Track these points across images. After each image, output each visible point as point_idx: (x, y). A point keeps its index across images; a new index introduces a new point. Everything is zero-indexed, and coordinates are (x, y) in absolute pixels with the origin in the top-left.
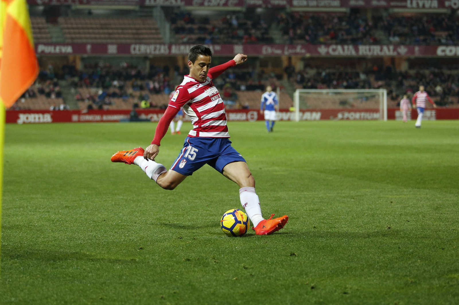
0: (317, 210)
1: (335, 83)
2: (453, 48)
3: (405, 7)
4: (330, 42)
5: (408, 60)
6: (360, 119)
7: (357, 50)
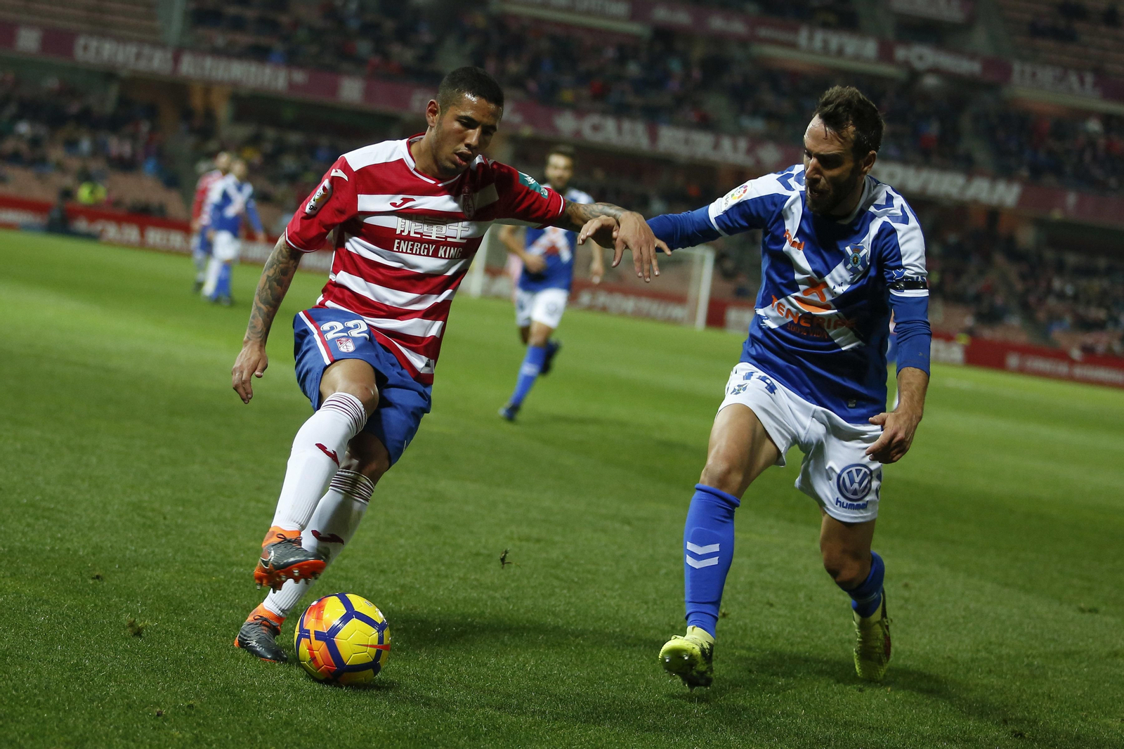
0: (538, 541)
3: (793, 45)
4: (587, 105)
6: (638, 314)
7: (653, 136)
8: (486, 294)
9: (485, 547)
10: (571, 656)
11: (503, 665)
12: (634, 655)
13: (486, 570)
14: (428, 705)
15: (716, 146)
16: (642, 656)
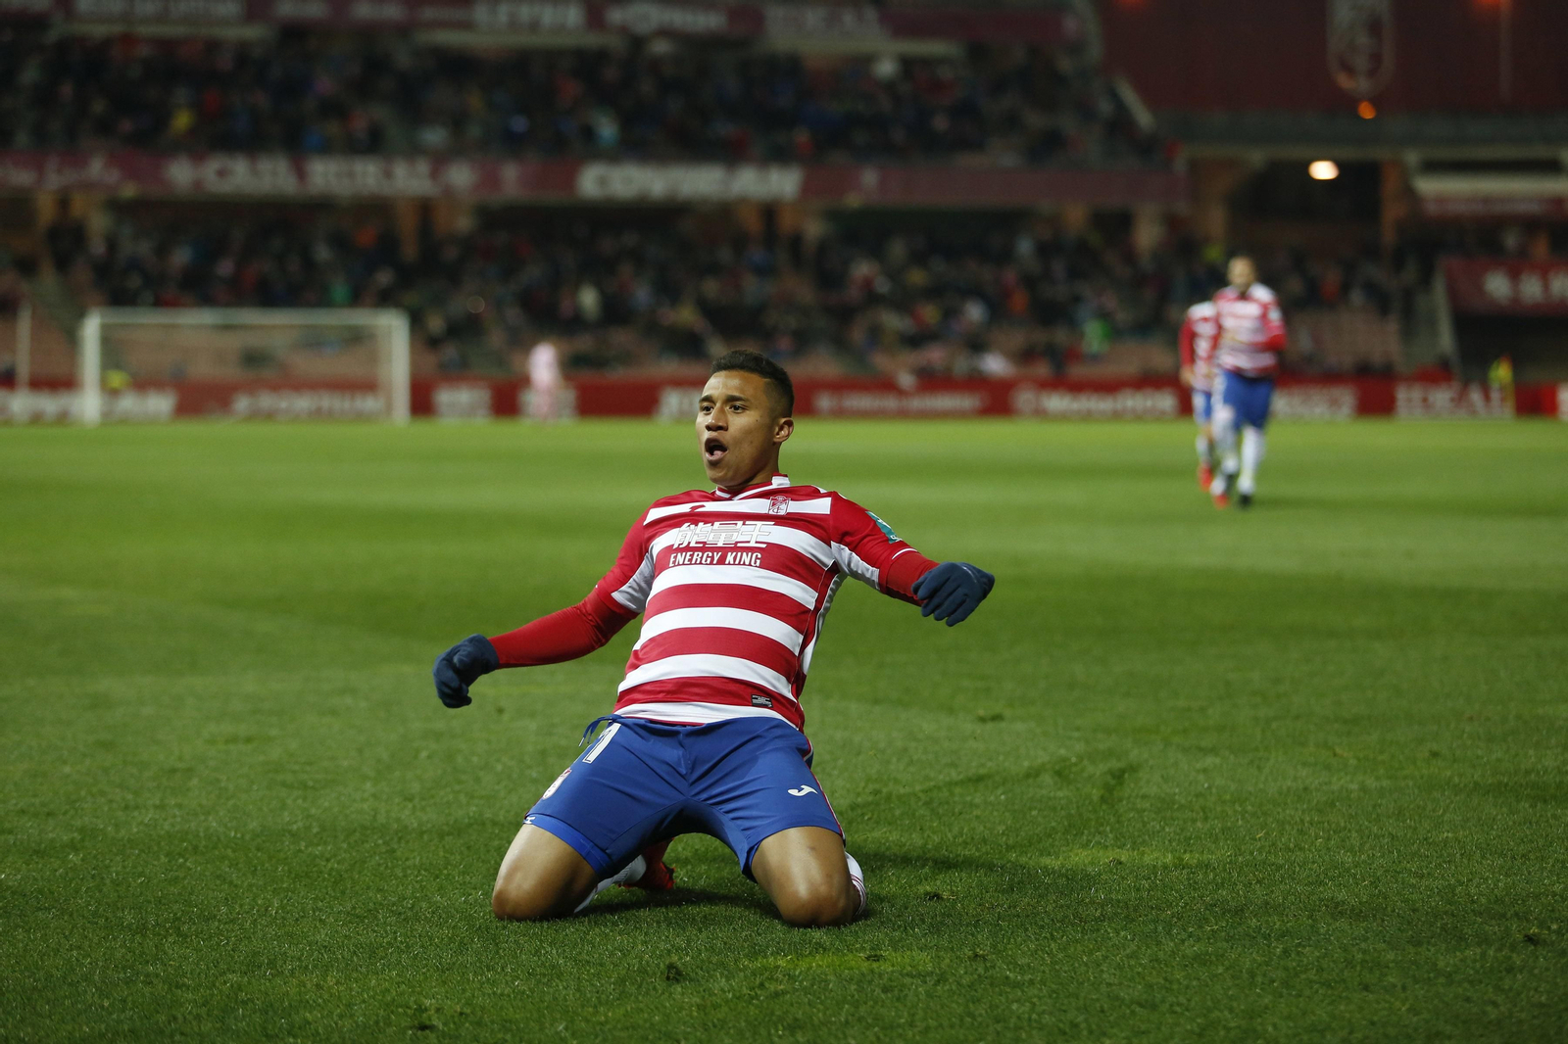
3: (467, 25)
5: (482, 213)
6: (318, 415)
7: (301, 174)
8: (108, 417)
9: (180, 759)
10: (326, 887)
11: (238, 914)
12: (409, 872)
13: (188, 790)
14: (149, 984)
15: (388, 174)
16: (419, 871)
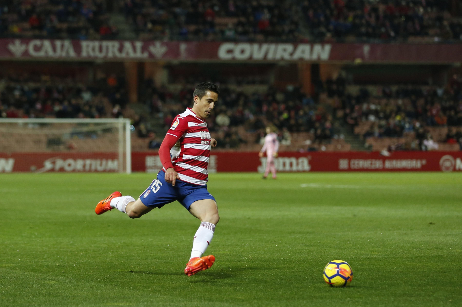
1: (39, 106)
2: (246, 47)
4: (30, 33)
5: (169, 67)
6: (84, 170)
7: (78, 48)
15: (121, 50)
